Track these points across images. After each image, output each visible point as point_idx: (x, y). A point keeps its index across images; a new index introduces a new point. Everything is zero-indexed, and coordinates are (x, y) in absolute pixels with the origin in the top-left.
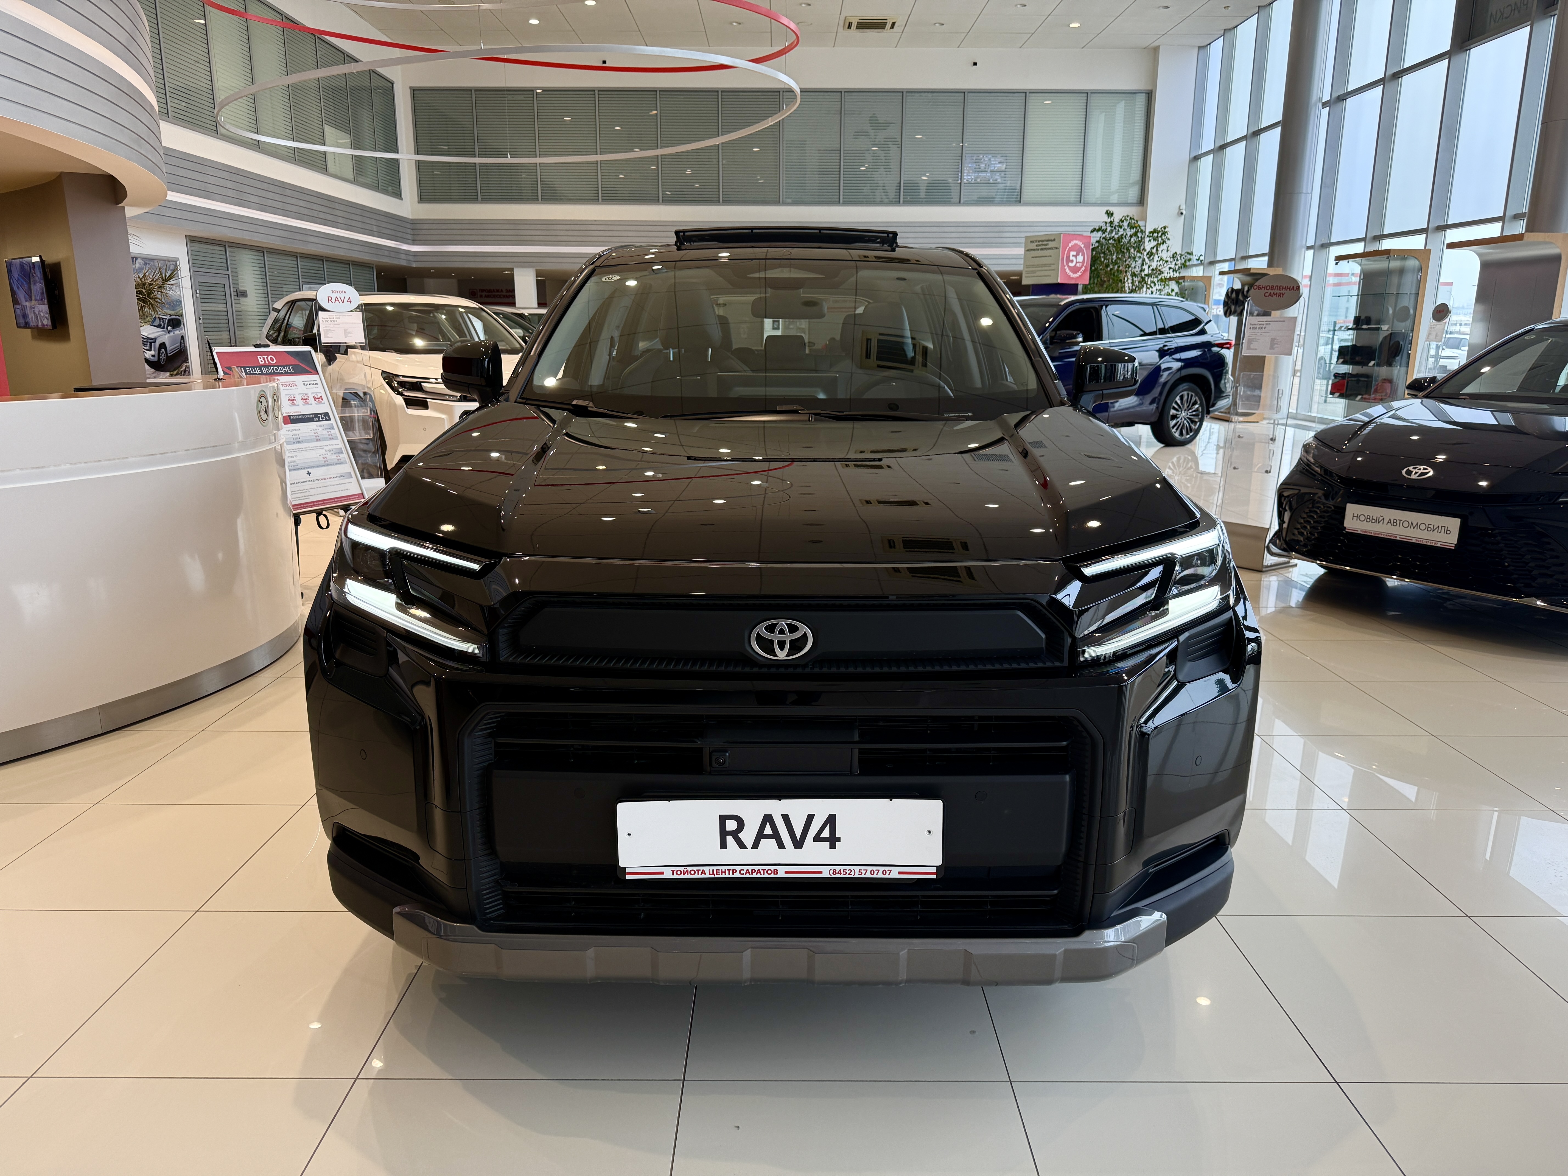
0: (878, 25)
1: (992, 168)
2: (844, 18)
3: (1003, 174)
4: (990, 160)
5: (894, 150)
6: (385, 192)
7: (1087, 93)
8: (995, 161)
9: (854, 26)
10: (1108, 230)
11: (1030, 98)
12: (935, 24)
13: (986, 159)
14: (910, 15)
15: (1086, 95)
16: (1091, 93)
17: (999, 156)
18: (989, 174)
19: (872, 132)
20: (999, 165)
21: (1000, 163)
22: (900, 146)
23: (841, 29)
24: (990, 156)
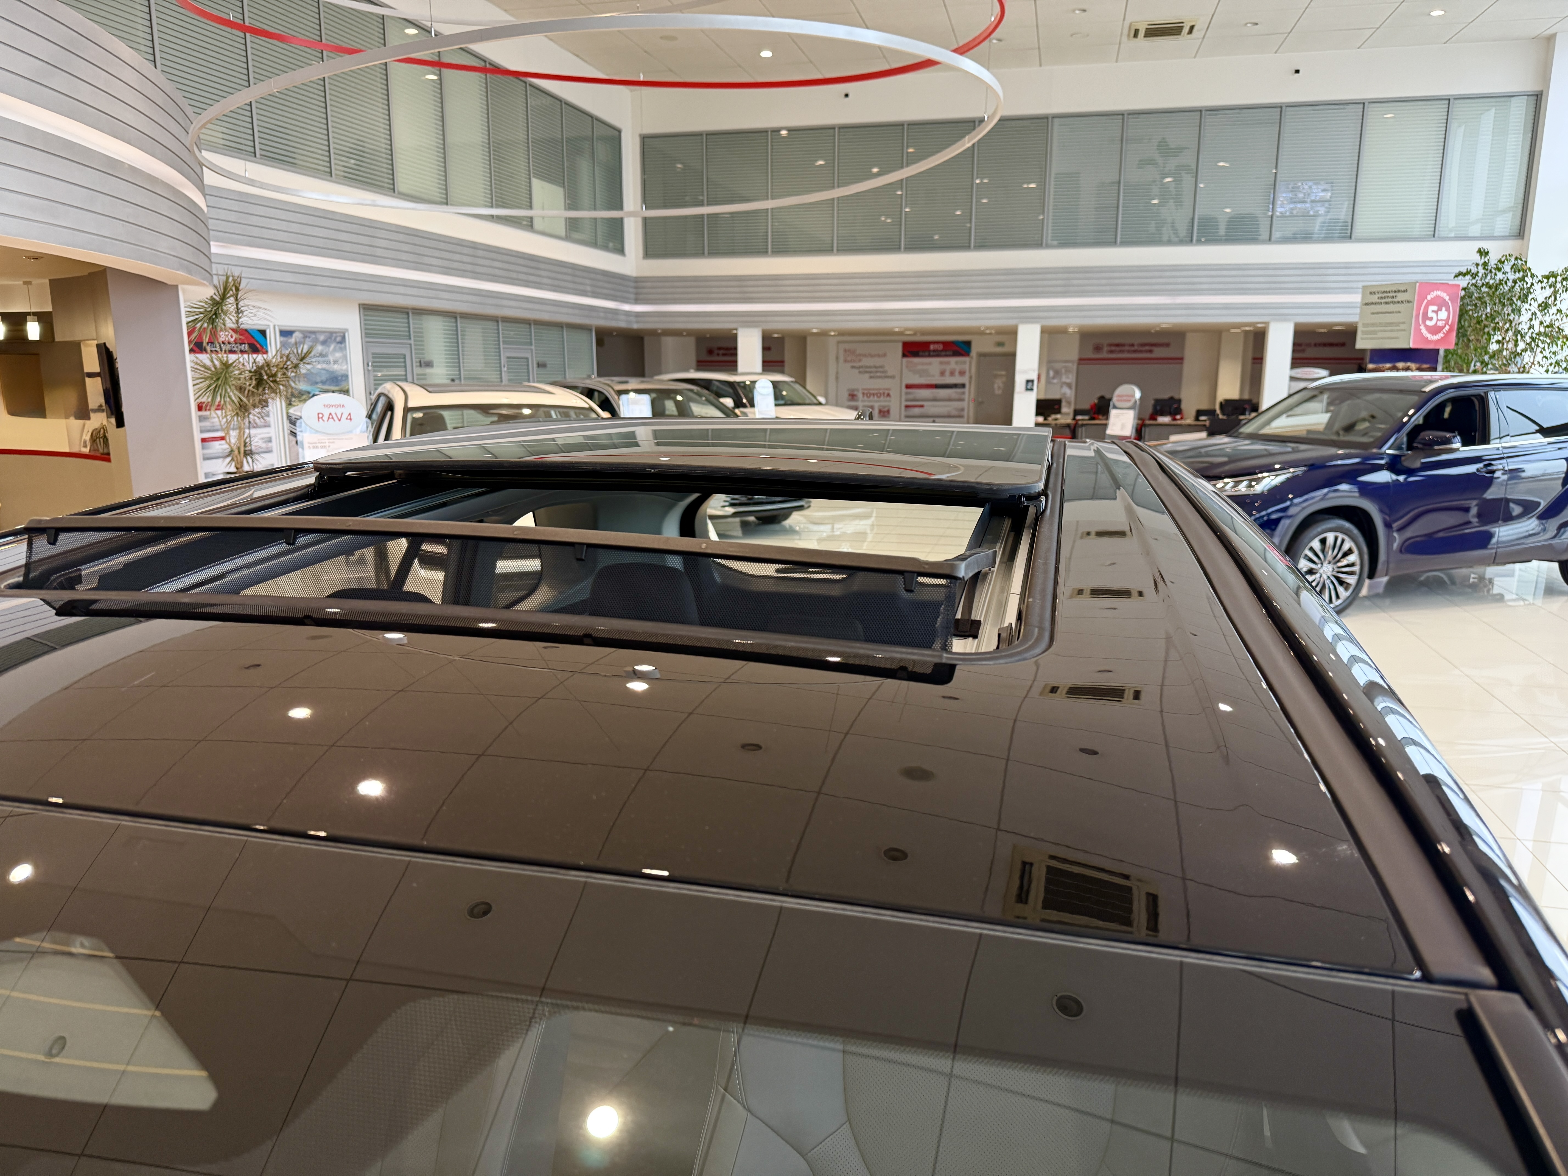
0: (1171, 30)
1: (1313, 198)
2: (1128, 26)
3: (1327, 205)
4: (1310, 187)
5: (1188, 180)
6: (605, 248)
7: (1449, 99)
8: (1317, 189)
9: (1142, 34)
10: (1480, 275)
11: (1370, 109)
12: (1246, 24)
13: (1306, 187)
14: (1213, 15)
15: (1447, 102)
16: (1455, 99)
17: (1322, 182)
18: (1308, 205)
19: (1160, 160)
20: (1322, 194)
21: (1324, 190)
22: (1194, 175)
23: (1124, 38)
24: (1310, 183)
